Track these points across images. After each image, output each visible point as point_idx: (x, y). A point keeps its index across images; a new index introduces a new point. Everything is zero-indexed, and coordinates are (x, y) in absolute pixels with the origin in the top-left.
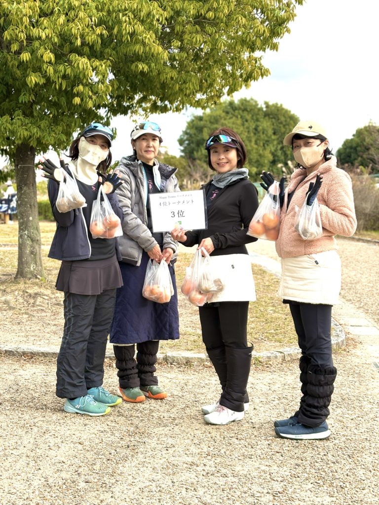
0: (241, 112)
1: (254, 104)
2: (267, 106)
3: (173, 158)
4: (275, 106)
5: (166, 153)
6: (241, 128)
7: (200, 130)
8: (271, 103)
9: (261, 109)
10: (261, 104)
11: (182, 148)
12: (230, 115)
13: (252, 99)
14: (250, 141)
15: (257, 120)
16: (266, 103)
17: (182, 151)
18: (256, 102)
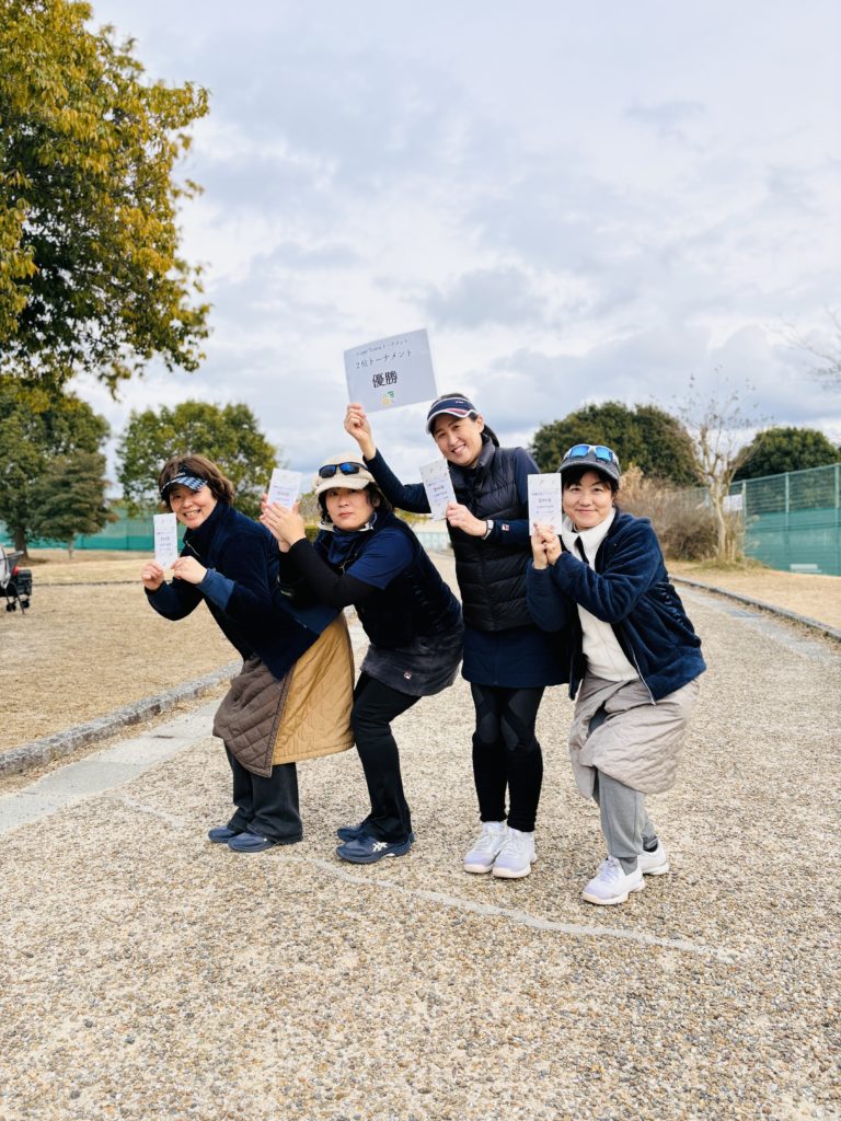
15: (624, 427)
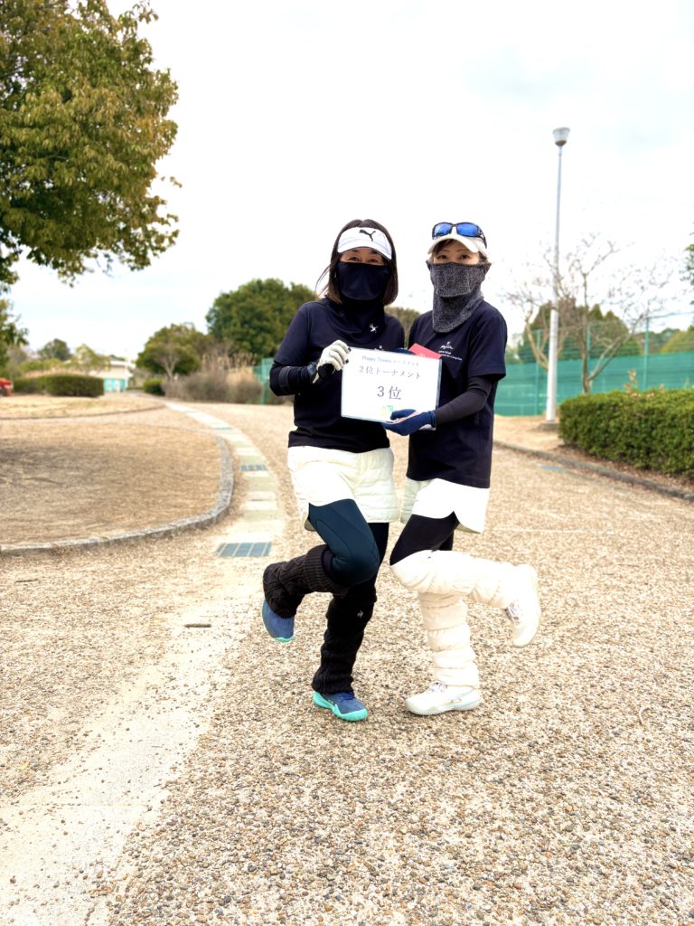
0: (268, 291)
1: (280, 283)
2: (294, 287)
3: (200, 334)
4: (301, 286)
5: (193, 329)
6: (267, 307)
7: (229, 307)
8: (297, 283)
9: (287, 289)
10: (287, 285)
11: (210, 325)
12: (257, 294)
13: (278, 280)
14: (275, 319)
16: (292, 284)
17: (210, 328)
18: (282, 283)
